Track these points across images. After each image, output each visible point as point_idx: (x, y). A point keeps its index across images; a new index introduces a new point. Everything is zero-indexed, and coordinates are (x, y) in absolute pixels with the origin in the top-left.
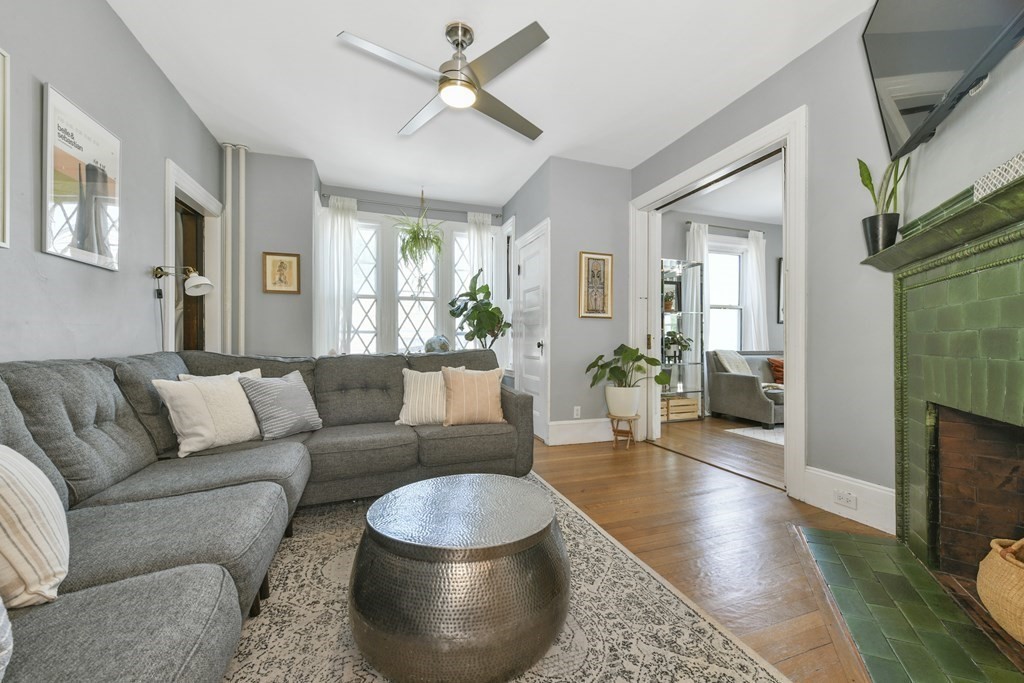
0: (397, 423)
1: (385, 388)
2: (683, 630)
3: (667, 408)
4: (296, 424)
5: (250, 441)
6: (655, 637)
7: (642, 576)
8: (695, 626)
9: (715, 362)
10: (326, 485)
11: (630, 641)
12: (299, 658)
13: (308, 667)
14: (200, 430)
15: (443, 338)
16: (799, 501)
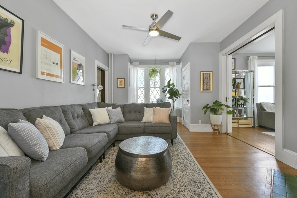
0: (142, 121)
1: (140, 112)
2: (205, 192)
3: (238, 122)
4: (118, 120)
5: (108, 123)
6: (195, 192)
7: (200, 174)
8: (209, 192)
9: (260, 107)
10: (122, 135)
11: (186, 190)
12: (106, 173)
13: (107, 176)
14: (97, 120)
15: (161, 99)
16: (280, 161)
